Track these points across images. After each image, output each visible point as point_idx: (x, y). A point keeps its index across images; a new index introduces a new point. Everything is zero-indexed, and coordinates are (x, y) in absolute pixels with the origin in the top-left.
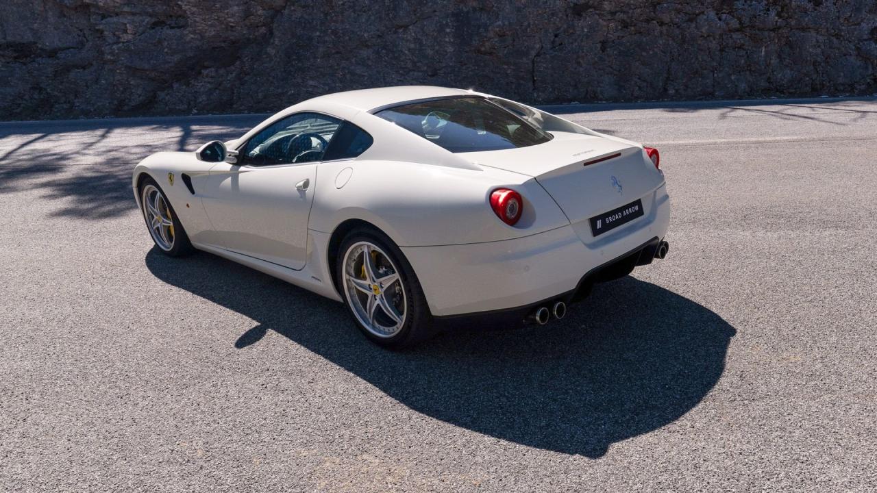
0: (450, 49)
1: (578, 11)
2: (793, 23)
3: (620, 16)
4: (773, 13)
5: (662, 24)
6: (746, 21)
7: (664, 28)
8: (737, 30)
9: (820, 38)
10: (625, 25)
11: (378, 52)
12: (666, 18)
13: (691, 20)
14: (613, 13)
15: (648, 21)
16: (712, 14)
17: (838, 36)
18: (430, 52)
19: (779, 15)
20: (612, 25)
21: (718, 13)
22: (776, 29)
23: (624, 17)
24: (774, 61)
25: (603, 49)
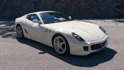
0: (33, 8)
1: (57, 2)
2: (99, 4)
3: (65, 3)
4: (95, 3)
5: (73, 4)
6: (90, 4)
7: (74, 5)
8: (88, 6)
9: (105, 7)
10: (66, 4)
11: (19, 9)
12: (74, 3)
13: (79, 4)
14: (64, 2)
15: (71, 3)
16: (83, 2)
17: (109, 7)
18: (29, 9)
19: (96, 3)
20: (64, 4)
21: (85, 2)
22: (96, 5)
23: (66, 3)
24: (96, 11)
25: (62, 9)
